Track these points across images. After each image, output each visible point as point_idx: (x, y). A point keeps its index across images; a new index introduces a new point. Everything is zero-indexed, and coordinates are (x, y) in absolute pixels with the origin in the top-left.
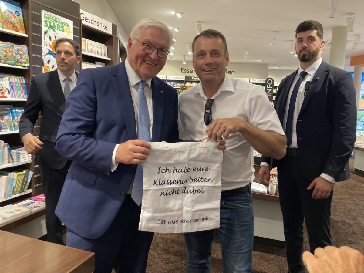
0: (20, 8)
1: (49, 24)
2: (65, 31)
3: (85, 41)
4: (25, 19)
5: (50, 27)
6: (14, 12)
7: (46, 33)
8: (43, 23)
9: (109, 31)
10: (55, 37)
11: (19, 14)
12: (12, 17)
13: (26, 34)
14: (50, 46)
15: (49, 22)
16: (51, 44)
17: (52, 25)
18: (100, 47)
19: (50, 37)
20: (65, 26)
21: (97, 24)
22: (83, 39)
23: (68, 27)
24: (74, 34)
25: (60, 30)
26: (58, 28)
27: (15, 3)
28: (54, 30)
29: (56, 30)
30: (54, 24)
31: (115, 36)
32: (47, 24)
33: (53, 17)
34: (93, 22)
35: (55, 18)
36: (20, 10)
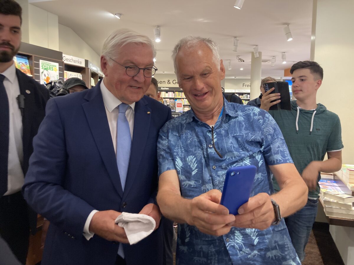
0: (28, 60)
1: (44, 67)
2: (54, 70)
3: (66, 73)
4: (31, 66)
5: (45, 69)
6: (24, 63)
7: (42, 73)
8: (41, 67)
9: (83, 65)
10: (48, 74)
11: (27, 63)
12: (23, 66)
13: (31, 74)
14: (45, 80)
15: (44, 66)
16: (46, 79)
17: (46, 67)
18: (77, 75)
19: (45, 75)
20: (54, 67)
21: (75, 61)
22: (65, 71)
23: (55, 67)
24: (59, 71)
25: (51, 70)
26: (50, 69)
27: (25, 58)
28: (47, 71)
29: (48, 70)
30: (47, 67)
31: (87, 68)
32: (43, 67)
33: (46, 63)
34: (71, 61)
35: (48, 63)
36: (27, 61)
